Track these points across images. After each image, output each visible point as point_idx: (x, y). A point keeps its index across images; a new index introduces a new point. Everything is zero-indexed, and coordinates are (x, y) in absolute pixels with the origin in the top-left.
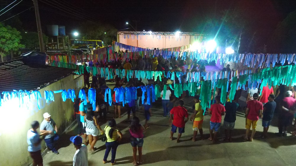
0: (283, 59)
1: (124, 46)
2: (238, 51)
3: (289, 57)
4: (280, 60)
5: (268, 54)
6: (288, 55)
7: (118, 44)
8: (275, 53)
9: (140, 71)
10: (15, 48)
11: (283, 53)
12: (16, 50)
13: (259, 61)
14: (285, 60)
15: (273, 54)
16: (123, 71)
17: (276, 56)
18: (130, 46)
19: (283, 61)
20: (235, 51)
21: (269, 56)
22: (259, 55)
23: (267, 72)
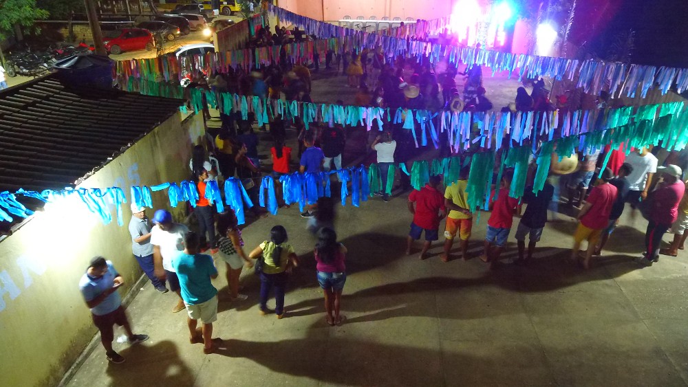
0: (666, 79)
1: (290, 16)
2: (566, 36)
3: (681, 78)
4: (659, 81)
5: (633, 65)
6: (681, 71)
7: (274, 11)
8: (651, 64)
9: (332, 107)
10: (27, 18)
11: (669, 65)
12: (29, 23)
13: (611, 81)
14: (671, 82)
15: (645, 67)
16: (292, 105)
17: (653, 70)
18: (305, 18)
19: (666, 85)
20: (560, 35)
21: (636, 69)
22: (613, 67)
23: (622, 129)
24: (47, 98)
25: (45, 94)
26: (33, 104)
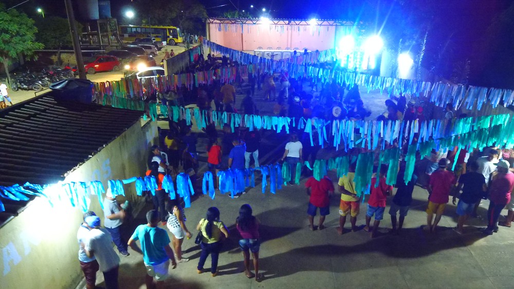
0: (495, 98)
1: (219, 48)
2: (420, 63)
3: (506, 96)
4: (490, 98)
5: (470, 86)
6: (506, 91)
7: (208, 44)
8: (484, 85)
10: (29, 50)
11: (498, 86)
12: (30, 53)
13: (454, 97)
14: (499, 99)
15: (479, 88)
16: (223, 115)
17: (485, 90)
18: (231, 49)
19: (496, 102)
20: (415, 62)
21: (473, 90)
22: (456, 88)
23: (467, 135)
24: (44, 111)
25: (43, 108)
26: (34, 116)
